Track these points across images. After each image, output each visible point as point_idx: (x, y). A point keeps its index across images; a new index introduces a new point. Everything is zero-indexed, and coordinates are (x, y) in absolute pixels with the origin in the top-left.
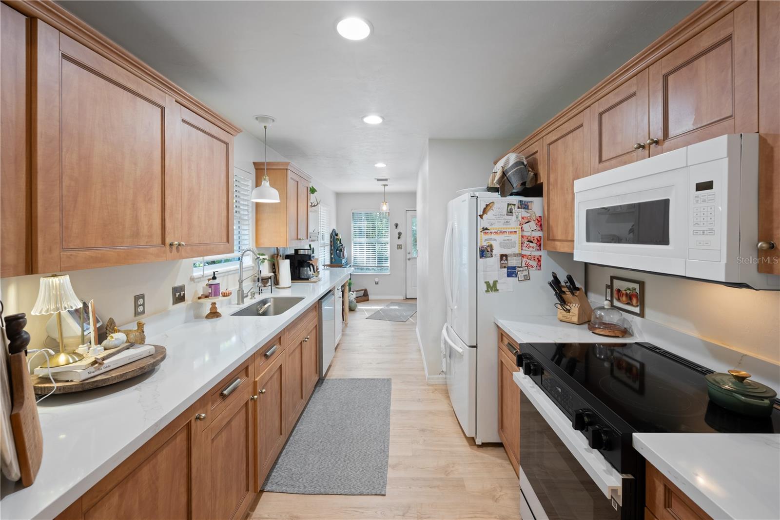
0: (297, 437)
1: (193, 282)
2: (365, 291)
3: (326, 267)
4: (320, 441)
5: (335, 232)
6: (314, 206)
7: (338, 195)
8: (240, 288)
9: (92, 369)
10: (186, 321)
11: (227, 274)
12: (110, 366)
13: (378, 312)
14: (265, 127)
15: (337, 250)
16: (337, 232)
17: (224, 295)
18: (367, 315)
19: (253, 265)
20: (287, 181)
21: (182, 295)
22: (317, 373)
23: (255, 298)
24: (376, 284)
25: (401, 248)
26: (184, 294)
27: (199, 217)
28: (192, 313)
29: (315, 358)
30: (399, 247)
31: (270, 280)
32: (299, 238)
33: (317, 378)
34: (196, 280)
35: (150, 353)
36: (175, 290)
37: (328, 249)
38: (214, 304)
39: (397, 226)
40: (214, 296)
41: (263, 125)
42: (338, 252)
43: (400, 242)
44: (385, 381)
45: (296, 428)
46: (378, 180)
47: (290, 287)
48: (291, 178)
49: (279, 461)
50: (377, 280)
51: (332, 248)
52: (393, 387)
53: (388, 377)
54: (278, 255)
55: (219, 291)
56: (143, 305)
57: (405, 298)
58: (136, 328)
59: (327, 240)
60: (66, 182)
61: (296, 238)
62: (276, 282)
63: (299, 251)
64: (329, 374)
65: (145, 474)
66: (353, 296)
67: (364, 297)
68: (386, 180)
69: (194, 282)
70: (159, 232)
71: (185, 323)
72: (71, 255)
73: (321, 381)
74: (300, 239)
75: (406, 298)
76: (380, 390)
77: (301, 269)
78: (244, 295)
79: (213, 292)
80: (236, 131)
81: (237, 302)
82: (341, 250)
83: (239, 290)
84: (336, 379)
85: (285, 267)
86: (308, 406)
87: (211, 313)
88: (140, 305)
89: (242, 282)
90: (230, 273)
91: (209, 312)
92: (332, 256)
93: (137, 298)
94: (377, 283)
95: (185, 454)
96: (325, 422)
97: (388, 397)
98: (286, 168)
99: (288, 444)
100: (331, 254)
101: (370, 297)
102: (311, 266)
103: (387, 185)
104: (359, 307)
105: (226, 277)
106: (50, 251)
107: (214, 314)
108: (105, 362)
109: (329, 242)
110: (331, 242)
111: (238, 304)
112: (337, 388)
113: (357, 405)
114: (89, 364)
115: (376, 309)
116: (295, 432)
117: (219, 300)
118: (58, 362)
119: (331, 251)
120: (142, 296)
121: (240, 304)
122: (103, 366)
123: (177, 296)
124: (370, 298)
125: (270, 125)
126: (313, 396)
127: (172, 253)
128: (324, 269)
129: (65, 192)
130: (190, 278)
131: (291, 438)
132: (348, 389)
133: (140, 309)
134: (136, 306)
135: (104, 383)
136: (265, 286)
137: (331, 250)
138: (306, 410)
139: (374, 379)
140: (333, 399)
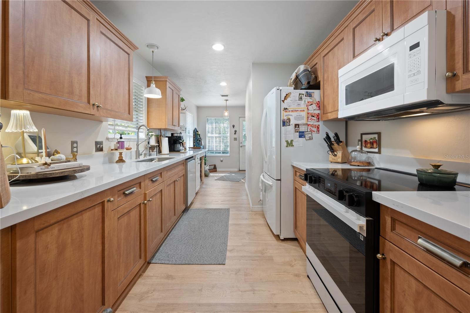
0: (171, 237)
1: (108, 141)
2: (214, 166)
3: (190, 149)
4: (186, 238)
5: (196, 130)
6: (183, 110)
7: (198, 108)
8: (137, 149)
9: (43, 167)
10: (104, 163)
11: (129, 140)
12: (54, 168)
13: (223, 177)
14: (153, 52)
15: (197, 140)
16: (197, 130)
17: (127, 149)
18: (216, 178)
19: (146, 138)
20: (166, 88)
21: (101, 147)
22: (184, 204)
23: (146, 157)
24: (221, 161)
25: (236, 140)
26: (102, 147)
27: (111, 94)
28: (107, 159)
29: (183, 193)
30: (235, 139)
31: (156, 148)
32: (174, 124)
33: (183, 207)
34: (110, 140)
35: (80, 165)
36: (97, 143)
37: (192, 139)
38: (121, 154)
39: (234, 126)
40: (121, 149)
41: (152, 50)
42: (198, 141)
43: (235, 136)
44: (226, 210)
45: (171, 233)
46: (223, 96)
47: (168, 154)
48: (169, 87)
49: (160, 249)
50: (222, 159)
51: (195, 139)
52: (231, 212)
53: (228, 208)
54: (161, 135)
55: (124, 146)
56: (77, 147)
57: (239, 170)
58: (72, 157)
59: (192, 134)
60: (27, 48)
61: (172, 124)
62: (160, 152)
63: (174, 134)
64: (192, 206)
65: (75, 222)
66: (207, 168)
67: (214, 169)
68: (227, 96)
69: (109, 141)
70: (86, 95)
71: (103, 164)
72: (30, 93)
73: (186, 209)
74: (174, 125)
75: (240, 170)
76: (223, 214)
77: (176, 145)
78: (140, 154)
79: (120, 146)
80: (135, 48)
81: (135, 158)
82: (200, 141)
83: (137, 150)
84: (196, 209)
85: (165, 143)
86: (179, 222)
87: (119, 160)
88: (75, 147)
89: (138, 146)
90: (132, 140)
91: (118, 159)
92: (195, 144)
93: (73, 143)
94: (222, 161)
95: (101, 220)
96: (189, 229)
97: (228, 217)
98: (166, 80)
99: (166, 240)
100: (194, 143)
101: (218, 170)
102: (181, 144)
103: (228, 100)
104: (211, 175)
105: (128, 142)
106: (17, 87)
107: (121, 160)
108: (51, 165)
109: (193, 135)
110: (194, 135)
111: (136, 159)
112: (197, 213)
113: (208, 222)
114: (42, 164)
115: (221, 176)
116: (170, 234)
117: (124, 151)
118: (22, 162)
119: (194, 141)
120: (77, 143)
121: (137, 159)
122: (51, 167)
123: (98, 147)
124: (217, 170)
125: (156, 50)
126: (182, 217)
127: (94, 110)
128: (189, 150)
129: (26, 54)
130: (106, 138)
131: (168, 237)
132: (203, 214)
133: (75, 150)
134: (72, 148)
135: (51, 176)
136: (153, 151)
137: (194, 140)
138: (178, 224)
139: (219, 209)
140: (194, 219)
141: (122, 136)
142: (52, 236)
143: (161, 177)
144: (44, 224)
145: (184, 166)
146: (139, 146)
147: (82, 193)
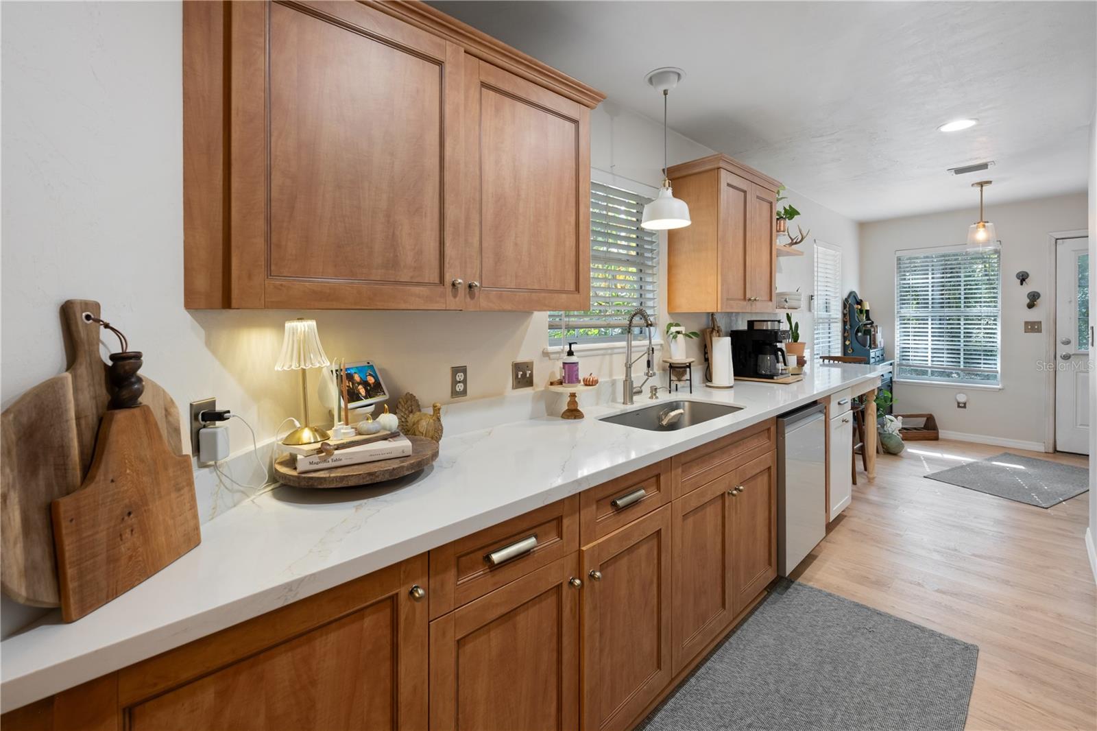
0: (703, 684)
1: (547, 358)
2: (928, 419)
3: (826, 361)
4: (749, 721)
5: (855, 297)
6: (796, 243)
7: (864, 227)
8: (627, 376)
9: (315, 458)
10: (534, 417)
11: (609, 351)
12: (341, 460)
13: (962, 468)
14: (665, 92)
15: (858, 331)
16: (860, 297)
17: (588, 383)
18: (928, 470)
19: (662, 342)
21: (528, 375)
22: (770, 564)
23: (657, 398)
24: (959, 406)
25: (1039, 331)
26: (531, 375)
28: (542, 406)
29: (765, 530)
30: (1033, 327)
31: (688, 369)
32: (748, 296)
33: (771, 575)
34: (552, 356)
36: (517, 367)
37: (837, 328)
38: (573, 395)
39: (1023, 278)
40: (569, 383)
41: (662, 88)
42: (860, 334)
43: (1034, 315)
44: (957, 648)
45: (708, 664)
46: (961, 171)
47: (731, 387)
48: (730, 185)
49: (656, 719)
50: (962, 398)
51: (848, 327)
52: (981, 672)
53: (969, 641)
54: (713, 329)
55: (577, 375)
56: (465, 382)
57: (1051, 450)
59: (837, 312)
61: (740, 295)
62: (708, 377)
63: (755, 323)
64: (808, 572)
66: (894, 425)
67: (927, 431)
68: (983, 167)
69: (550, 359)
70: (435, 262)
71: (531, 419)
72: (282, 286)
73: (781, 582)
74: (750, 300)
75: (1055, 451)
76: (937, 666)
77: (760, 356)
78: (634, 391)
79: (567, 376)
81: (623, 401)
82: (867, 332)
83: (626, 380)
84: (820, 591)
85: (722, 350)
86: (745, 626)
87: (569, 410)
88: (459, 382)
89: (630, 367)
90: (616, 351)
91: (567, 408)
92: (847, 343)
93: (456, 370)
94: (961, 406)
96: (771, 679)
98: (717, 166)
99: (682, 691)
100: (845, 339)
101: (942, 433)
102: (780, 353)
103: (988, 183)
104: (909, 450)
106: (249, 276)
107: (573, 413)
108: (336, 452)
109: (840, 316)
110: (844, 315)
111: (624, 403)
112: (817, 611)
113: (858, 678)
114: (315, 450)
115: (954, 461)
116: (702, 670)
117: (579, 389)
118: (299, 439)
119: (844, 333)
120: (463, 370)
121: (627, 404)
122: (332, 457)
123: (520, 376)
124: (941, 436)
125: (674, 87)
126: (761, 609)
128: (824, 365)
130: (543, 352)
131: (693, 680)
132: (844, 627)
133: (460, 387)
134: (455, 382)
135: (320, 485)
136: (679, 380)
137: (844, 330)
138: (739, 632)
139: (923, 630)
140: (802, 634)
141: (572, 349)
142: (192, 711)
143: (659, 489)
144: (155, 685)
145: (769, 438)
146: (632, 368)
147: (289, 587)
